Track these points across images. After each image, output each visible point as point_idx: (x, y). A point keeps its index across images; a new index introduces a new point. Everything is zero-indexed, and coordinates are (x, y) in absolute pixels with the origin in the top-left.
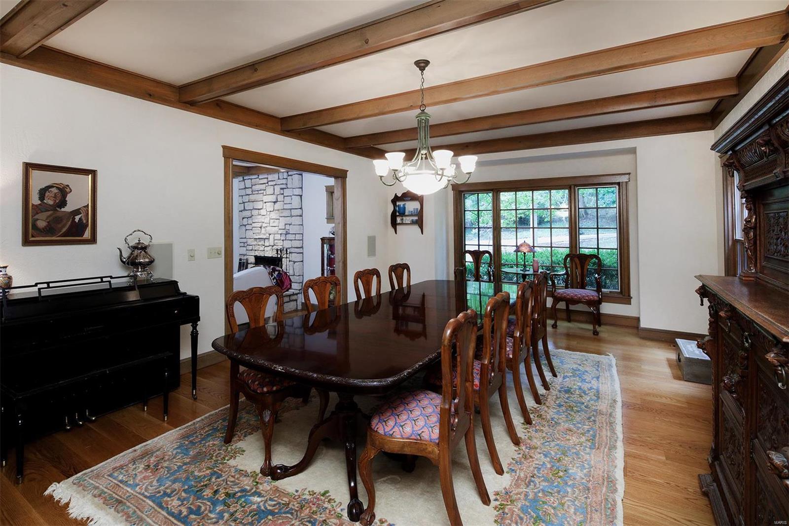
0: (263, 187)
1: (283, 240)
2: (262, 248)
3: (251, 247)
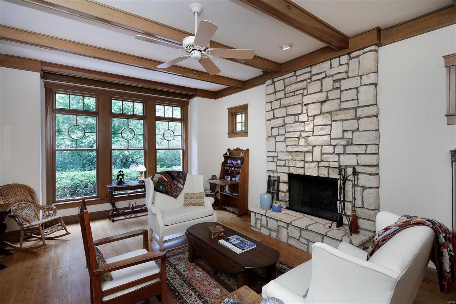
0: (303, 85)
1: (339, 155)
2: (301, 164)
3: (284, 162)
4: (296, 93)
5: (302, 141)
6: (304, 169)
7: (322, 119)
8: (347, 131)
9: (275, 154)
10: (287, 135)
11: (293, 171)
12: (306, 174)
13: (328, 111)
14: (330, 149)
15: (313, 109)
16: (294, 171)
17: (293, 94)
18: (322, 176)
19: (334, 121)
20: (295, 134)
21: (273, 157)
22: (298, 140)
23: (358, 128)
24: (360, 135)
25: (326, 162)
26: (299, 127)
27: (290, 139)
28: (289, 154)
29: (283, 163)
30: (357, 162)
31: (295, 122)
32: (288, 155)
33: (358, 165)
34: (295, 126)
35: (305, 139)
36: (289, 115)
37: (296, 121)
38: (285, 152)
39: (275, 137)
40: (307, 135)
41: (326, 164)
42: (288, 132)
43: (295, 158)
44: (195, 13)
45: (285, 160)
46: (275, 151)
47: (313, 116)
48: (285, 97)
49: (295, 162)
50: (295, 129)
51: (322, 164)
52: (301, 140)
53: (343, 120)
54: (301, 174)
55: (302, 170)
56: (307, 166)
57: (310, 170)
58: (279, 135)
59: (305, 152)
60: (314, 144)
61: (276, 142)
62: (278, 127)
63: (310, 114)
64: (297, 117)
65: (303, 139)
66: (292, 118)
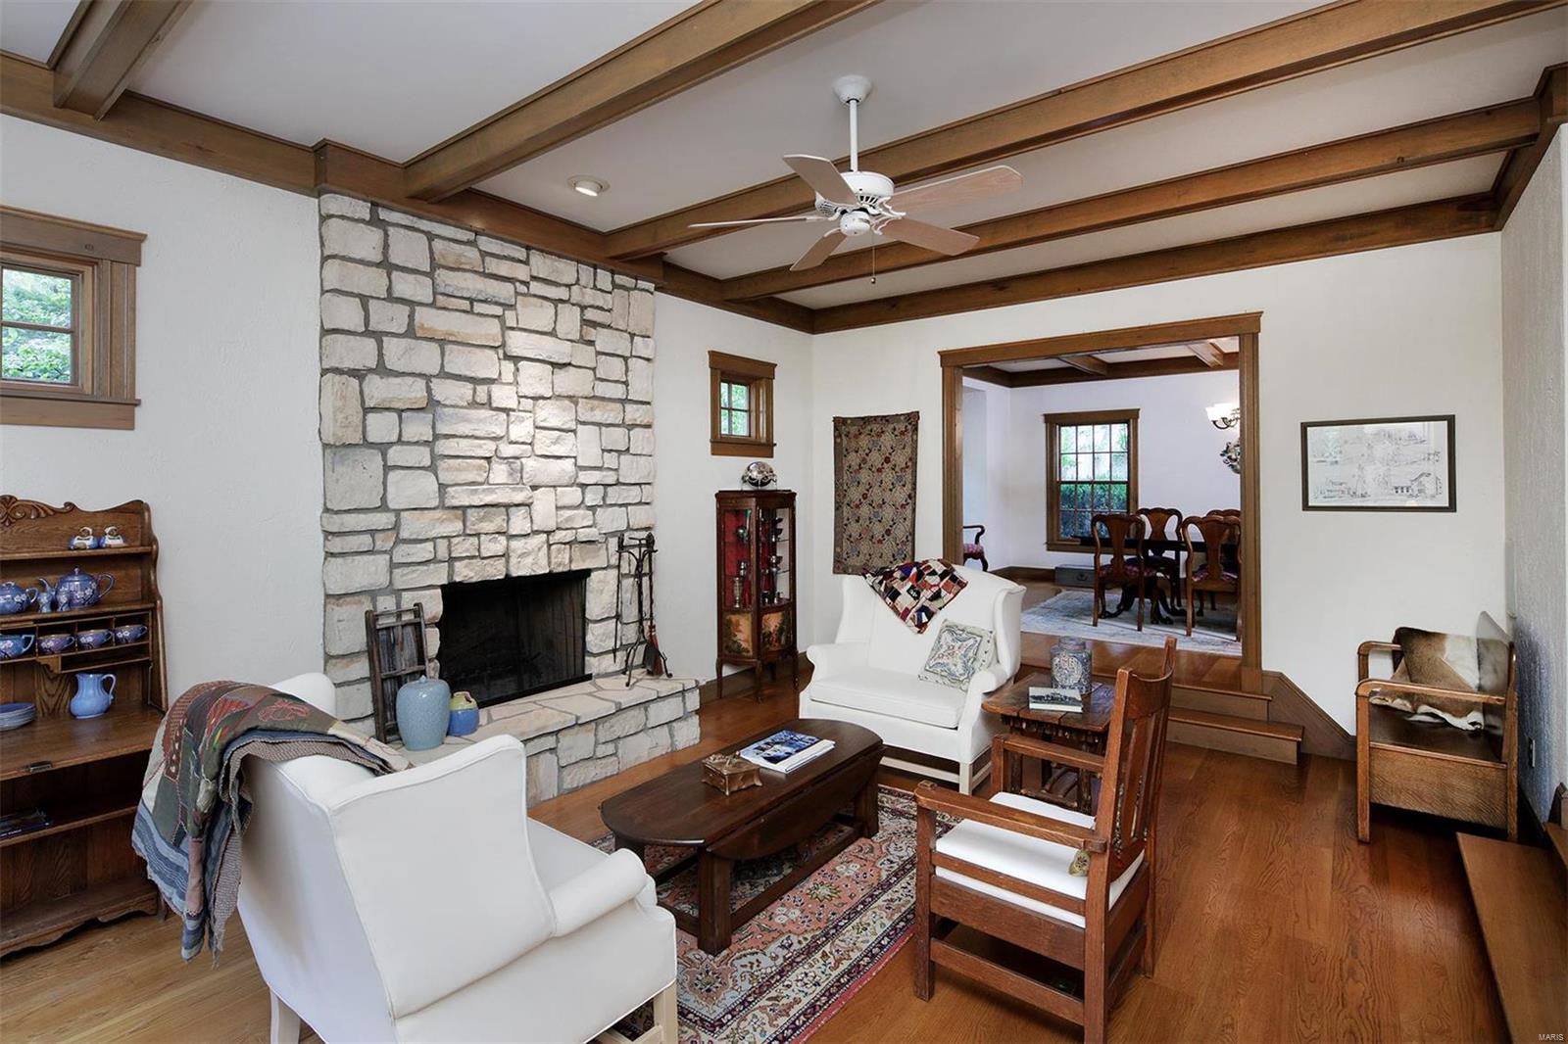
4: (479, 308)
5: (500, 473)
6: (508, 562)
7: (556, 411)
8: (610, 451)
9: (383, 520)
10: (443, 447)
11: (466, 573)
12: (515, 573)
13: (571, 394)
14: (573, 495)
15: (534, 379)
16: (472, 574)
17: (466, 305)
18: (560, 569)
19: (584, 423)
20: (480, 446)
21: (372, 532)
22: (487, 465)
23: (628, 449)
24: (632, 462)
25: (567, 529)
26: (490, 423)
27: (460, 460)
28: (452, 517)
29: (424, 551)
30: (628, 523)
31: (474, 404)
32: (449, 520)
33: (629, 528)
34: (480, 421)
35: (510, 464)
36: (448, 373)
37: (477, 403)
38: (434, 509)
39: (383, 448)
40: (517, 454)
41: (568, 536)
42: (448, 436)
43: (476, 527)
44: (848, 102)
45: (434, 539)
46: (383, 507)
47: (532, 398)
48: (433, 305)
49: (475, 540)
50: (475, 430)
51: (559, 536)
52: (495, 466)
53: (599, 425)
54: (495, 578)
55: (500, 564)
56: (519, 549)
57: (529, 560)
58: (400, 441)
59: (507, 506)
60: (536, 482)
61: (387, 468)
62: (400, 412)
63: (524, 391)
64: (482, 390)
65: (501, 464)
66: (466, 389)
